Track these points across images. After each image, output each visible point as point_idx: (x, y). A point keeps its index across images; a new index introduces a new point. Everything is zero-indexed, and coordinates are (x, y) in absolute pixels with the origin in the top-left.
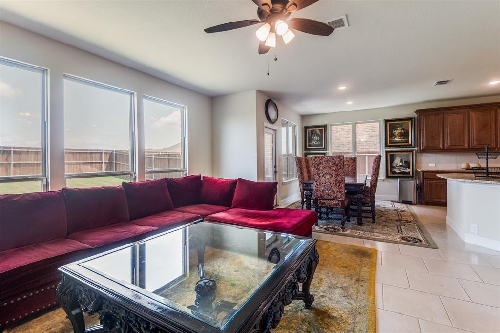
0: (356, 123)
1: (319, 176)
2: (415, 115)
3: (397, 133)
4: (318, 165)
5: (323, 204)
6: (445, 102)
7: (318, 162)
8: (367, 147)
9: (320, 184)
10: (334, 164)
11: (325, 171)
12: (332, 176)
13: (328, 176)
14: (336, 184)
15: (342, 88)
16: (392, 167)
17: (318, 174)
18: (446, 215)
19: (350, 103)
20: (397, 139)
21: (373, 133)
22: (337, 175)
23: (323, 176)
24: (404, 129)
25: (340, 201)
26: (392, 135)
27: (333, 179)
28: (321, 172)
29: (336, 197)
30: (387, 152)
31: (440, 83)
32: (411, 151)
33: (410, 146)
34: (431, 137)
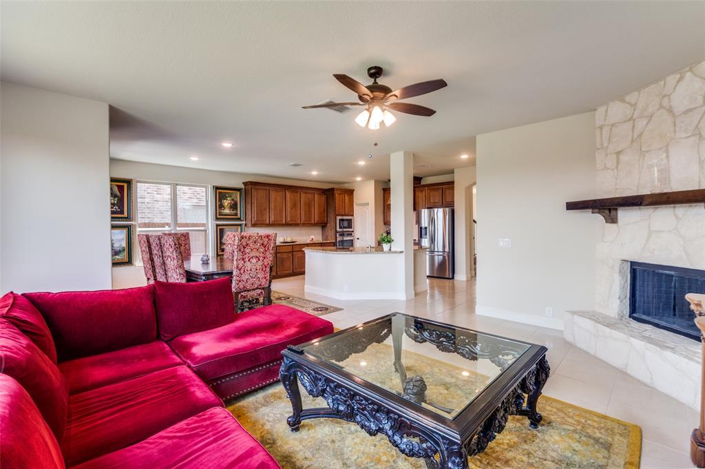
0: (177, 185)
1: (245, 262)
2: (243, 186)
3: (226, 204)
4: (244, 247)
5: (244, 297)
6: (271, 178)
7: (244, 244)
8: (149, 215)
9: (244, 271)
10: (263, 244)
11: (252, 255)
12: (259, 259)
13: (254, 261)
14: (262, 270)
15: (227, 145)
16: (222, 244)
17: (243, 259)
18: (304, 284)
19: (194, 159)
20: (227, 211)
21: (159, 196)
22: (264, 258)
23: (249, 260)
24: (233, 200)
25: (263, 288)
26: (221, 206)
27: (260, 263)
28: (247, 256)
29: (260, 285)
30: (217, 225)
31: (296, 165)
32: (241, 225)
33: (239, 219)
34: (261, 212)
